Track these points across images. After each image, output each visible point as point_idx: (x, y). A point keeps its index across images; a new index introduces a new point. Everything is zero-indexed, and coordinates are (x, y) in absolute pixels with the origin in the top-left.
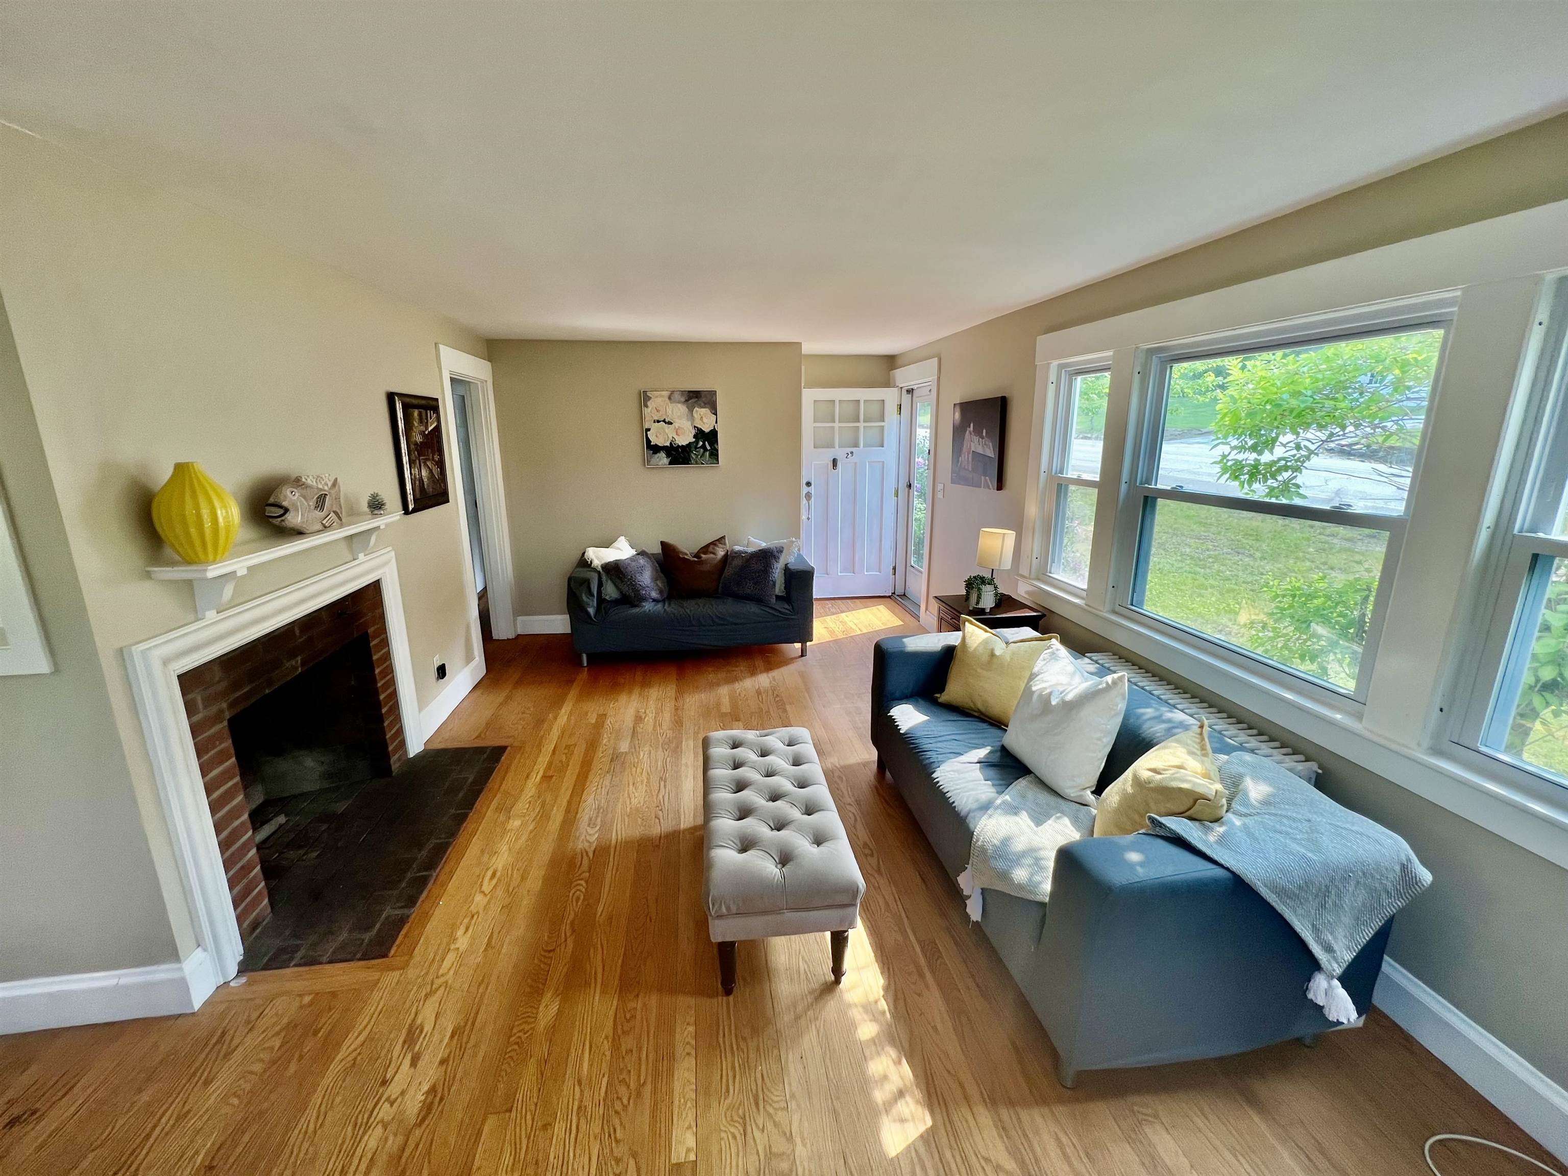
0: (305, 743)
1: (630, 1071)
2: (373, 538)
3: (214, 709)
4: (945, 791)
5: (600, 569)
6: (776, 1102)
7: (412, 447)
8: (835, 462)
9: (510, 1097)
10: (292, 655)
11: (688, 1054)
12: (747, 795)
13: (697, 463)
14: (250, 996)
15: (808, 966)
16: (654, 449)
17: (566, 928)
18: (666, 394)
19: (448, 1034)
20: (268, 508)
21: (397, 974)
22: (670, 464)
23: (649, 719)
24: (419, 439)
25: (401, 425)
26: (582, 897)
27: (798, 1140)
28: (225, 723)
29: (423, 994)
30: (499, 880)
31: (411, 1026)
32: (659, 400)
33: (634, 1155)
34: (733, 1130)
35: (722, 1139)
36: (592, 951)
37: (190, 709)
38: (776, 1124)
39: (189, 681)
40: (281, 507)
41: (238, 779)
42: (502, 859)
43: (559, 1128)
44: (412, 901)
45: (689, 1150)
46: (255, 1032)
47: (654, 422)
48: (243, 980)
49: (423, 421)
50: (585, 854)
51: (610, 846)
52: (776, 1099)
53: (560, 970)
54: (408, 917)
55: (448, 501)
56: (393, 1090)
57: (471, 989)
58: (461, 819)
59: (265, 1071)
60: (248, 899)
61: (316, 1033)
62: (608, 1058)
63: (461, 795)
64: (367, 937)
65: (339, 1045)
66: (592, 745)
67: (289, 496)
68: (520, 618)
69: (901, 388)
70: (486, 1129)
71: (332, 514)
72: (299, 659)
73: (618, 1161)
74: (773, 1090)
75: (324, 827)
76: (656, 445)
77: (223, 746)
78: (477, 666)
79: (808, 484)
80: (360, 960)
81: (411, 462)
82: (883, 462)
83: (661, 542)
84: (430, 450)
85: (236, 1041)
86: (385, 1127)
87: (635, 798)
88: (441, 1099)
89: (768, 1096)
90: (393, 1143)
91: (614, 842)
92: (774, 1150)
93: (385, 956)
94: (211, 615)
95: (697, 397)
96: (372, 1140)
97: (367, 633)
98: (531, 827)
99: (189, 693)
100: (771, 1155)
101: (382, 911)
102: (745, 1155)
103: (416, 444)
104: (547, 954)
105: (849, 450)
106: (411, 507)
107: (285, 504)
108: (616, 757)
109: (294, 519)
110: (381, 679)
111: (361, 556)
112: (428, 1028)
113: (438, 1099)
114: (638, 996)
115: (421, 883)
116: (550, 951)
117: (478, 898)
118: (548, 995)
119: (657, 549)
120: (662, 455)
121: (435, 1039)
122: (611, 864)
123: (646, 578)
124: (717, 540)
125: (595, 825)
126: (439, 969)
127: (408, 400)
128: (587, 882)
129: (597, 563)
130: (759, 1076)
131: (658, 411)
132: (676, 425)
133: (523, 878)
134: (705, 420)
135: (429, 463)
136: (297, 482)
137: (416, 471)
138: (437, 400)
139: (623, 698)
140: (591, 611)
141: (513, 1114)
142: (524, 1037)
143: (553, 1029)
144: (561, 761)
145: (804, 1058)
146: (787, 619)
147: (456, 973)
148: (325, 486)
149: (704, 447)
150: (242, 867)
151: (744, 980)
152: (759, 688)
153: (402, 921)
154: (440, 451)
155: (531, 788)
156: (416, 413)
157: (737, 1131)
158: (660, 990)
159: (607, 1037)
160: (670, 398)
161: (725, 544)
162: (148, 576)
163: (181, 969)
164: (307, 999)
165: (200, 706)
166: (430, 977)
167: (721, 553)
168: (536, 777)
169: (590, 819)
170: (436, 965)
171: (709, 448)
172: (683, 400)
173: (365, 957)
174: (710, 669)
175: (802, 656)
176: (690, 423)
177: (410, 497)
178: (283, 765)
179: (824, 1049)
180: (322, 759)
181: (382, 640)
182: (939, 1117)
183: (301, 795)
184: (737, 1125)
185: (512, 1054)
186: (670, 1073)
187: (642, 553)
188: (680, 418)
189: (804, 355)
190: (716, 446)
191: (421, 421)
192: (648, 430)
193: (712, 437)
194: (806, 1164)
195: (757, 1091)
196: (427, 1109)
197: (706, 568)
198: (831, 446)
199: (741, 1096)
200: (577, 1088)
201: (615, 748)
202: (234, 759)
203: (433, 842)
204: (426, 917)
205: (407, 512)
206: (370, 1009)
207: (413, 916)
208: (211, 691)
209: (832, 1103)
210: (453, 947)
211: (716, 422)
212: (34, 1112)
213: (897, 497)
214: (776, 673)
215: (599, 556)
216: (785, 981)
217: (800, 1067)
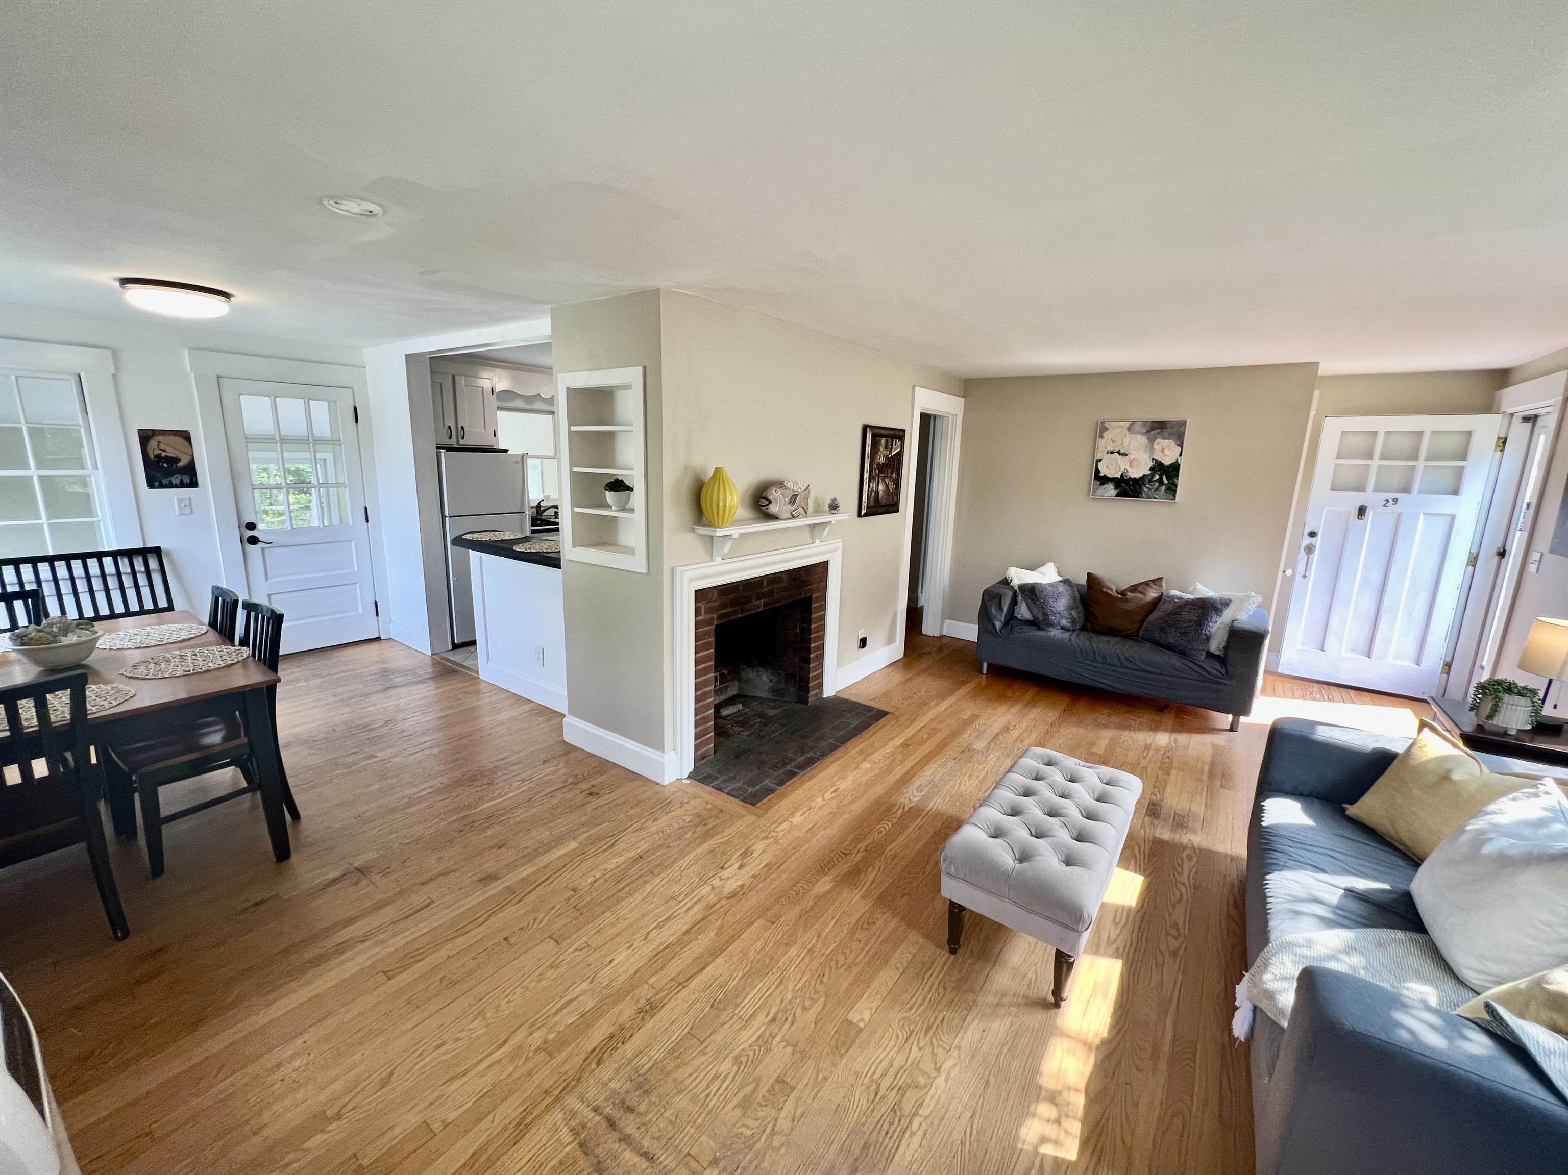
0: (764, 663)
1: (852, 951)
2: (827, 530)
3: (709, 616)
4: (1268, 895)
5: (1016, 588)
6: (942, 1040)
7: (875, 466)
8: (1362, 511)
9: (778, 917)
10: (758, 599)
11: (897, 969)
12: (1028, 802)
13: (1148, 498)
14: (687, 790)
15: (1036, 979)
16: (1102, 480)
17: (862, 846)
18: (1127, 424)
19: (764, 864)
20: (761, 500)
21: (754, 818)
22: (1116, 496)
23: (1016, 733)
24: (882, 461)
25: (868, 449)
26: (884, 833)
27: (943, 1076)
28: (714, 627)
29: (762, 836)
30: (837, 796)
31: (749, 848)
32: (1117, 431)
33: (827, 996)
34: (899, 1032)
35: (888, 1031)
36: (871, 868)
37: (697, 612)
38: (934, 1055)
39: (700, 595)
40: (767, 499)
41: (713, 663)
42: (846, 784)
43: (793, 951)
44: (781, 783)
45: (862, 1020)
46: (682, 809)
47: (1108, 453)
48: (688, 781)
49: (888, 447)
50: (902, 807)
51: (923, 810)
52: (944, 1039)
53: (844, 868)
54: (776, 790)
55: (897, 511)
56: (725, 874)
57: (788, 848)
58: (835, 748)
59: (679, 829)
60: (703, 739)
61: (705, 825)
62: (844, 935)
63: (841, 733)
64: (750, 790)
65: (713, 836)
66: (954, 734)
67: (774, 494)
68: (947, 622)
69: (1512, 415)
70: (756, 924)
71: (800, 508)
72: (763, 601)
73: (816, 992)
74: (945, 1033)
75: (759, 720)
76: (1105, 476)
77: (709, 640)
78: (897, 650)
79: (1313, 534)
80: (741, 800)
81: (871, 478)
82: (1453, 518)
83: (1088, 573)
84: (889, 470)
85: (673, 809)
86: (713, 889)
87: (965, 785)
88: (744, 894)
89: (938, 1033)
90: (712, 899)
91: (928, 809)
92: (921, 1064)
93: (753, 805)
94: (718, 559)
95: (1161, 428)
96: (706, 889)
97: (811, 597)
98: (875, 773)
99: (700, 602)
100: (916, 1065)
101: (764, 780)
102: (898, 1052)
103: (879, 464)
104: (841, 854)
105: (1390, 496)
106: (863, 512)
107: (770, 498)
108: (967, 751)
109: (773, 509)
110: (814, 633)
111: (818, 541)
112: (755, 854)
113: (742, 892)
114: (884, 913)
115: (792, 775)
116: (844, 854)
117: (819, 800)
118: (827, 878)
119: (1083, 580)
120: (1110, 486)
121: (757, 862)
122: (916, 823)
123: (1061, 605)
124: (1152, 581)
125: (921, 791)
126: (777, 827)
127: (877, 431)
128: (893, 825)
129: (1016, 583)
130: (940, 1018)
131: (1113, 441)
132: (1131, 457)
133: (852, 802)
134: (1167, 452)
135: (887, 480)
136: (780, 484)
137: (873, 485)
138: (904, 431)
139: (1002, 709)
140: (998, 625)
141: (774, 926)
142: (802, 891)
143: (820, 897)
144: (922, 737)
145: (986, 1032)
146: (1216, 682)
147: (784, 835)
148: (800, 488)
149: (1161, 481)
150: (704, 718)
151: (972, 952)
152: (1151, 744)
153: (772, 791)
154: (899, 471)
155: (890, 747)
156: (883, 441)
157: (902, 1036)
158: (903, 919)
159: (850, 923)
160: (1129, 429)
161: (1161, 586)
162: (693, 530)
163: (663, 757)
164: (709, 806)
165: (703, 612)
166: (769, 829)
167: (1152, 594)
168: (898, 741)
169: (921, 785)
170: (776, 824)
171: (1165, 481)
172: (1144, 430)
173: (744, 800)
174: (1107, 711)
175: (1231, 730)
176: (1148, 455)
177: (864, 504)
178: (749, 674)
179: (1007, 1039)
180: (772, 677)
181: (821, 606)
182: (1085, 1160)
183: (756, 697)
184: (905, 1032)
185: (791, 896)
186: (879, 969)
187: (1066, 582)
188: (1136, 449)
189: (1321, 377)
190: (1175, 480)
191: (886, 447)
192: (1100, 460)
193: (1172, 471)
194: (939, 1092)
195: (933, 1024)
196: (734, 895)
197: (1129, 606)
198: (1361, 489)
199: (918, 1018)
200: (816, 938)
201: (970, 744)
202: (713, 650)
203: (811, 754)
204: (784, 795)
205: (859, 515)
206: (733, 828)
207: (778, 792)
208: (710, 605)
209: (989, 1075)
210: (790, 820)
211: (1181, 455)
212: (598, 794)
213: (1474, 566)
214: (1183, 738)
215: (1019, 577)
216: (1006, 976)
217: (977, 1037)
